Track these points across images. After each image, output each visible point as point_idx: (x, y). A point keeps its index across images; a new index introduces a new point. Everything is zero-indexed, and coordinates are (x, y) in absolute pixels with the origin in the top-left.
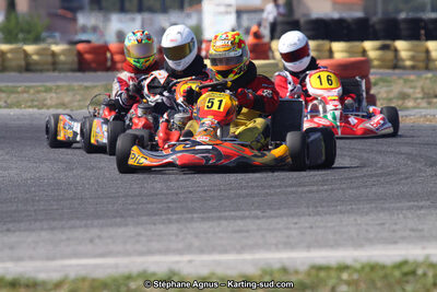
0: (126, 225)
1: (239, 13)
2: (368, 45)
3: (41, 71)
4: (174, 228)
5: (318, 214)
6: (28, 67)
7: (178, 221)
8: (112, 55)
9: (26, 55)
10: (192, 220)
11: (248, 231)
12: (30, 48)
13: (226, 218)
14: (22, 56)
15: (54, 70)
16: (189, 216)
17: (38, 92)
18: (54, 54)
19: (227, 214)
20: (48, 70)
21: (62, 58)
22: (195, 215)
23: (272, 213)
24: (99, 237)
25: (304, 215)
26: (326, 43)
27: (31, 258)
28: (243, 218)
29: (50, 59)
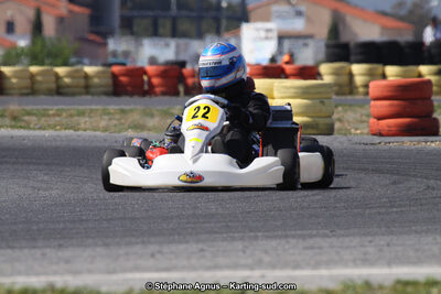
0: (187, 242)
1: (281, 38)
2: (424, 69)
3: (73, 94)
4: (239, 245)
5: (392, 233)
6: (59, 90)
7: (242, 239)
8: (150, 78)
9: (57, 77)
10: (256, 238)
11: (320, 248)
12: (61, 70)
13: (294, 237)
14: (53, 78)
15: (87, 93)
16: (252, 234)
17: (71, 116)
18: (86, 77)
19: (293, 233)
20: (80, 94)
21: (96, 80)
22: (260, 234)
23: (342, 232)
24: (160, 252)
25: (376, 234)
26: (378, 68)
27: (90, 272)
28: (311, 236)
29: (82, 82)
